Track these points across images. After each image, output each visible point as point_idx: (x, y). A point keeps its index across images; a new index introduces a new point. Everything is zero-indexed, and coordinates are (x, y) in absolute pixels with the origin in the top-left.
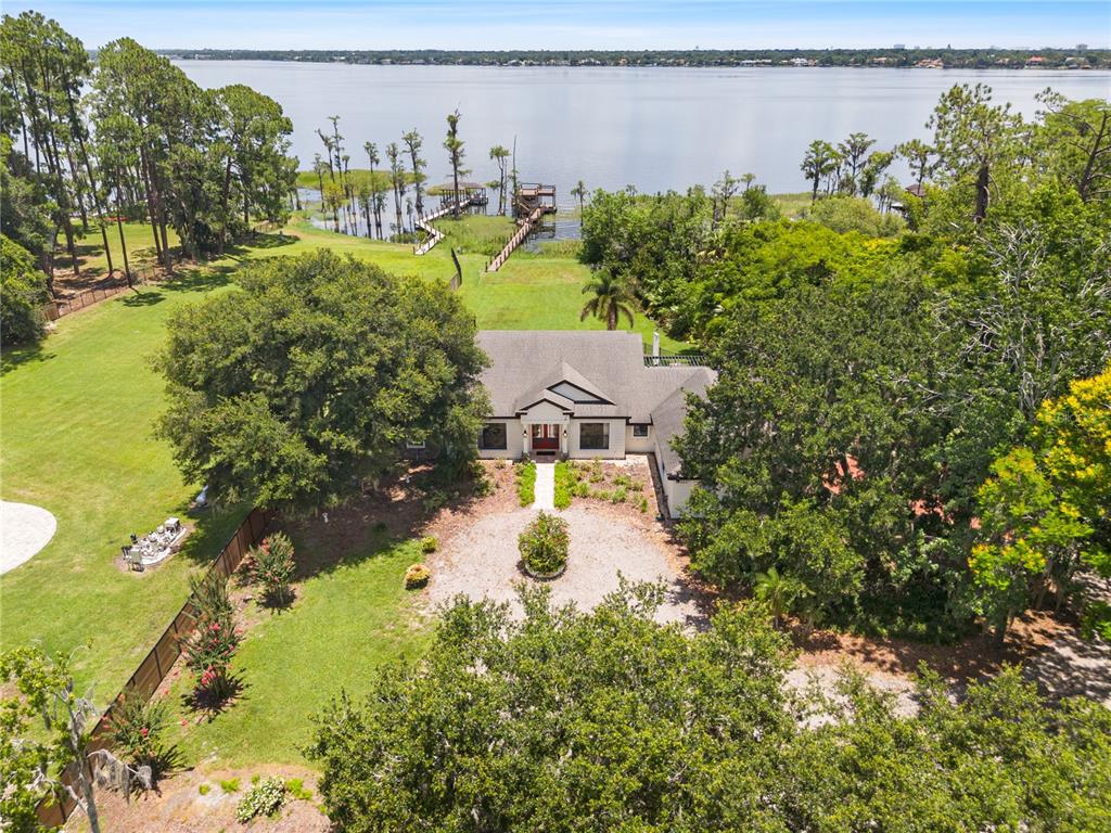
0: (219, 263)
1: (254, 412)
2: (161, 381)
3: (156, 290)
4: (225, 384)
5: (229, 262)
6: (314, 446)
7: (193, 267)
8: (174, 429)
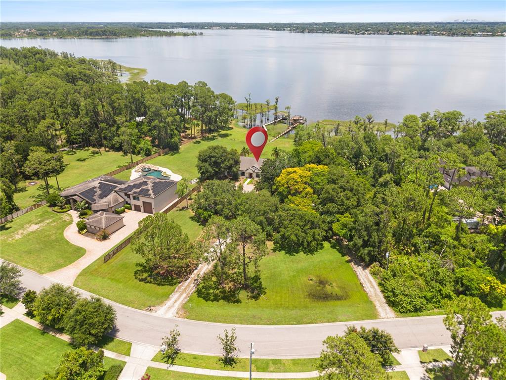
0: (214, 134)
1: (207, 165)
2: (197, 160)
3: (199, 140)
4: (204, 161)
5: (216, 134)
6: (213, 170)
7: (208, 135)
8: (198, 166)
